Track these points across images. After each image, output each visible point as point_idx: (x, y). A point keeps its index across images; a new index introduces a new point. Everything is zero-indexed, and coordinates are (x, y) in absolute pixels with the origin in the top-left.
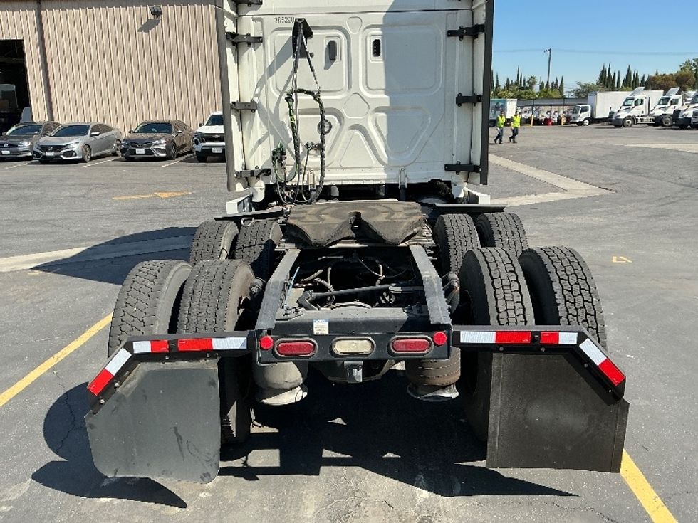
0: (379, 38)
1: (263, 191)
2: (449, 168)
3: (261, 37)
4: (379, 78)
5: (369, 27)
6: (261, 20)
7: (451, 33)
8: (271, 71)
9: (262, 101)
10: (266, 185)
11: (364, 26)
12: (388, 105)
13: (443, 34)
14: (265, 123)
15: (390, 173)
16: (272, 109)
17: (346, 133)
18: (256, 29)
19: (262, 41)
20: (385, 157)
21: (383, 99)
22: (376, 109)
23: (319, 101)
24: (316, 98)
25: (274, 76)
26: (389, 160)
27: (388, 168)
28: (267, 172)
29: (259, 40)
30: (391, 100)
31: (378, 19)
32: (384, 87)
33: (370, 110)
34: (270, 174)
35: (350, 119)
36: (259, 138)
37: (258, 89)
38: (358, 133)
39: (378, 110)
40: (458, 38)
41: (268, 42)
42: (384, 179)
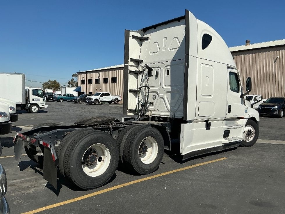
0: (169, 69)
5: (167, 66)
11: (165, 66)
12: (171, 91)
15: (171, 114)
17: (159, 99)
18: (141, 69)
20: (169, 107)
21: (170, 89)
22: (167, 92)
26: (171, 110)
27: (170, 112)
30: (172, 89)
32: (170, 85)
33: (165, 92)
35: (160, 95)
38: (162, 100)
42: (169, 116)
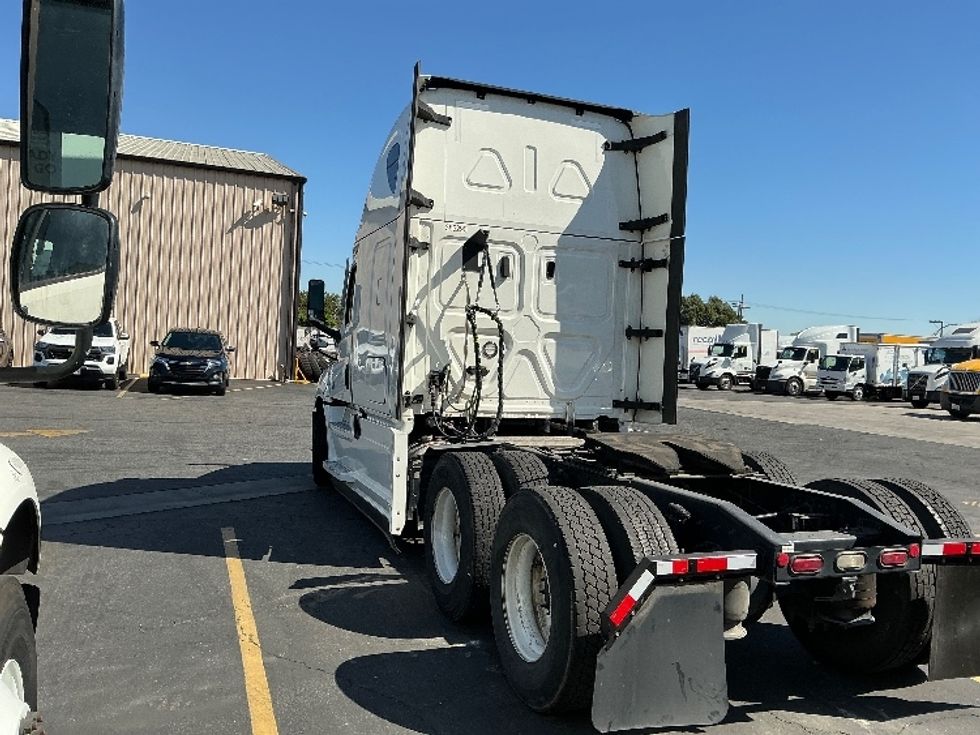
0: (553, 260)
1: (412, 421)
2: (617, 404)
3: (427, 244)
4: (550, 301)
5: (543, 248)
6: (431, 226)
7: (623, 264)
8: (437, 281)
9: (420, 315)
10: (415, 416)
11: (539, 246)
12: (558, 331)
13: (615, 264)
14: (423, 341)
15: (558, 407)
16: (433, 325)
17: (513, 358)
18: (424, 234)
19: (427, 248)
20: (552, 388)
21: (553, 324)
22: (546, 334)
23: (497, 321)
24: (494, 317)
25: (438, 288)
26: (556, 392)
27: (553, 401)
28: (419, 399)
29: (425, 247)
30: (562, 327)
31: (554, 241)
32: (555, 312)
33: (542, 334)
34: (421, 401)
35: (519, 344)
36: (414, 357)
37: (418, 300)
38: (525, 358)
39: (548, 335)
40: (630, 269)
41: (436, 250)
42: (550, 414)
